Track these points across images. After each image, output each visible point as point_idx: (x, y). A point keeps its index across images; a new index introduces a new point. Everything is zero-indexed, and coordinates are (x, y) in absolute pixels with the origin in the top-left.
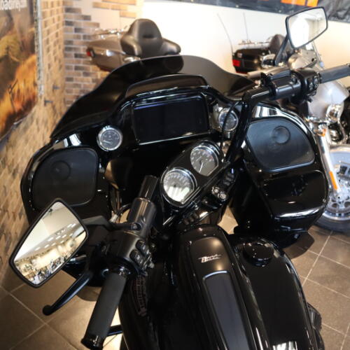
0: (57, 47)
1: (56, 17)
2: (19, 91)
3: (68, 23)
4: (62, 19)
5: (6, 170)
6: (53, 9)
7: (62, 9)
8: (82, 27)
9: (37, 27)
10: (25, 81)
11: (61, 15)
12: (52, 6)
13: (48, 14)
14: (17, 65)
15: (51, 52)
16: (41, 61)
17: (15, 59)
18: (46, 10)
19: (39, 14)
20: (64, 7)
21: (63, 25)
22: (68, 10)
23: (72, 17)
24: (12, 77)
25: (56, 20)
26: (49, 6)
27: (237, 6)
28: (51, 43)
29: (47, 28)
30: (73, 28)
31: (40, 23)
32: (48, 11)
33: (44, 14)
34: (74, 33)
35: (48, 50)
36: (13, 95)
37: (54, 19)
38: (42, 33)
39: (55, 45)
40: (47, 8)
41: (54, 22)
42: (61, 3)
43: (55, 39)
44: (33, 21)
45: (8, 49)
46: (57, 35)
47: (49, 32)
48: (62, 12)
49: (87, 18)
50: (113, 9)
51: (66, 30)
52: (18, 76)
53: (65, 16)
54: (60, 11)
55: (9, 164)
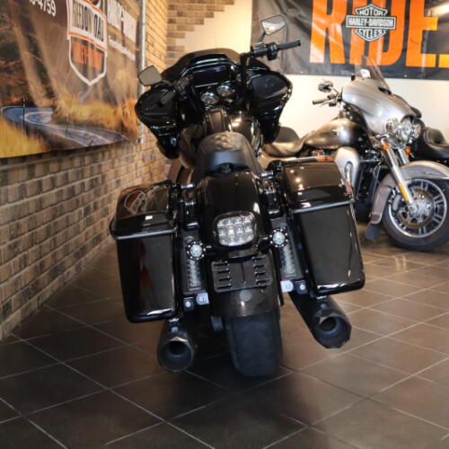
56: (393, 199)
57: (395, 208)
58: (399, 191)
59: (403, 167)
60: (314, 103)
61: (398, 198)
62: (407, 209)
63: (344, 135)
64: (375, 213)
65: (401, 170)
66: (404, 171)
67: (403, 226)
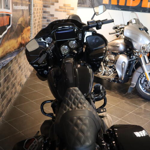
0: (39, 27)
1: (39, 14)
2: (24, 37)
3: (44, 18)
4: (41, 16)
5: (17, 64)
6: (38, 11)
7: (42, 12)
8: (50, 19)
9: (31, 17)
10: (26, 34)
11: (41, 14)
12: (37, 10)
13: (36, 13)
14: (24, 28)
15: (36, 28)
16: (32, 30)
17: (23, 26)
18: (35, 11)
19: (32, 12)
20: (43, 11)
21: (42, 18)
22: (44, 12)
23: (46, 15)
24: (22, 32)
25: (39, 16)
26: (36, 10)
27: (120, 9)
28: (36, 25)
29: (35, 18)
30: (46, 20)
31: (32, 16)
32: (36, 12)
33: (34, 13)
34: (46, 22)
35: (35, 27)
36: (22, 38)
37: (38, 15)
38: (33, 19)
39: (38, 26)
40: (35, 10)
41: (38, 17)
42: (41, 9)
43: (38, 24)
44: (30, 14)
45: (22, 22)
46: (39, 22)
47: (35, 20)
48: (42, 13)
49: (52, 15)
50: (64, 12)
51: (43, 21)
52: (24, 32)
53: (43, 15)
54: (41, 12)
55: (18, 63)
56: (142, 79)
57: (142, 82)
58: (145, 76)
59: (147, 65)
60: (110, 34)
61: (144, 78)
62: (147, 83)
63: (122, 47)
64: (132, 83)
65: (146, 66)
66: (147, 66)
67: (144, 89)
